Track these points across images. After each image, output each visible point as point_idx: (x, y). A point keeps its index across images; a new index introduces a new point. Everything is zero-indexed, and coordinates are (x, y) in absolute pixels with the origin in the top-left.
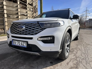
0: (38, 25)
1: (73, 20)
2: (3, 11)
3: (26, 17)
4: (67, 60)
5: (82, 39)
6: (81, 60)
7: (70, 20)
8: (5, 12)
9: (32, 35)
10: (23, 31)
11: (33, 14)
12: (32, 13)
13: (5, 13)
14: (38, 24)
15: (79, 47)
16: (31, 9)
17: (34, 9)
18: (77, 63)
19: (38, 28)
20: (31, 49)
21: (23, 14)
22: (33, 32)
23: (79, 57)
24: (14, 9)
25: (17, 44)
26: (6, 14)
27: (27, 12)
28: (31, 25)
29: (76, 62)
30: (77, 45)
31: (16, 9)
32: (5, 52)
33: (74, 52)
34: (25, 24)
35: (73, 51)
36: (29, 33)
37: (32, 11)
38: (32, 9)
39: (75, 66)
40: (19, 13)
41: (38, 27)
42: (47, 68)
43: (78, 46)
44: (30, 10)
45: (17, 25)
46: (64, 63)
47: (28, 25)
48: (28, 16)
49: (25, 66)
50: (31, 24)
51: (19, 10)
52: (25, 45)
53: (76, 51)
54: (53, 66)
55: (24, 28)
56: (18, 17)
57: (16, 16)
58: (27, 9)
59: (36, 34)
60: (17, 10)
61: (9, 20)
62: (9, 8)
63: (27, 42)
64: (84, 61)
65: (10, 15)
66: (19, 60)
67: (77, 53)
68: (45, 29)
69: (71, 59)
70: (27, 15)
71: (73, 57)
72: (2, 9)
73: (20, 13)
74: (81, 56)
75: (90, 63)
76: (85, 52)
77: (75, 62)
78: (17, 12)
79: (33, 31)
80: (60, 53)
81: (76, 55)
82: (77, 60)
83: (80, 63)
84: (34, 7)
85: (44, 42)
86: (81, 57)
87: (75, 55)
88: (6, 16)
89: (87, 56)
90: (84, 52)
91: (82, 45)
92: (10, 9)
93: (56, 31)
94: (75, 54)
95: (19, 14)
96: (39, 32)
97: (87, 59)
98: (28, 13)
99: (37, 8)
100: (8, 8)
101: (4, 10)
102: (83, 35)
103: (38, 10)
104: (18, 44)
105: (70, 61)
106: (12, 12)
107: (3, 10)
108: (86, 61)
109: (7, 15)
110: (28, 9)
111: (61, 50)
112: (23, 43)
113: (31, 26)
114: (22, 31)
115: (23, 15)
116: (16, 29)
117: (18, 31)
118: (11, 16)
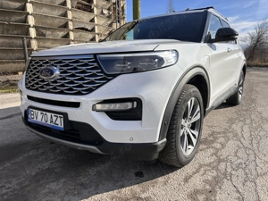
0: (95, 64)
1: (216, 44)
2: (26, 21)
3: (91, 36)
4: (188, 169)
5: (253, 101)
6: (229, 170)
7: (206, 44)
8: (31, 21)
9: (79, 93)
10: (55, 82)
11: (110, 25)
12: (109, 22)
13: (29, 26)
14: (96, 61)
15: (236, 127)
16: (105, 12)
17: (114, 9)
18: (215, 178)
19: (94, 75)
20: (79, 135)
21: (83, 26)
22: (81, 86)
23: (225, 160)
24: (56, 13)
25: (39, 120)
26: (34, 27)
27: (92, 21)
28: (75, 65)
29: (215, 174)
30: (231, 121)
31: (60, 13)
32: (19, 139)
33: (214, 145)
34: (60, 62)
35: (216, 139)
36: (71, 89)
37: (109, 17)
38: (109, 9)
39: (208, 187)
40: (70, 23)
41: (95, 71)
42: (123, 190)
43: (234, 126)
44: (102, 13)
45: (41, 66)
46: (176, 177)
47: (67, 65)
48: (97, 31)
49: (63, 180)
50: (77, 62)
51: (70, 15)
52: (60, 123)
53: (222, 140)
54: (141, 185)
55: (58, 72)
56: (67, 36)
57: (61, 34)
58: (92, 11)
59: (90, 91)
60: (65, 15)
61: (41, 44)
62: (42, 11)
63: (65, 115)
64: (240, 172)
65: (44, 31)
66: (52, 163)
67: (223, 146)
68: (115, 76)
69: (201, 166)
70: (93, 30)
71: (208, 161)
72: (21, 14)
73: (74, 25)
74: (236, 156)
75: (258, 181)
76: (251, 144)
77: (210, 175)
78: (63, 21)
79: (81, 82)
80: (159, 150)
81: (219, 154)
82: (217, 170)
83: (225, 180)
84: (114, 4)
85: (114, 115)
86: (234, 159)
87: (215, 154)
88: (33, 33)
89: (252, 157)
90: (246, 143)
91: (248, 121)
92: (45, 11)
93: (147, 82)
94: (218, 150)
95: (71, 27)
96: (98, 87)
97: (252, 166)
98: (96, 22)
99: (123, 8)
100: (38, 10)
101: (26, 17)
102: (258, 89)
103: (126, 12)
104: (43, 121)
105: (197, 171)
106: (49, 22)
107: (23, 17)
108: (246, 174)
109: (36, 30)
110: (95, 9)
111: (165, 140)
112: (54, 118)
113: (75, 69)
114: (53, 82)
115: (83, 29)
116: (38, 78)
117: (43, 81)
118: (48, 33)
